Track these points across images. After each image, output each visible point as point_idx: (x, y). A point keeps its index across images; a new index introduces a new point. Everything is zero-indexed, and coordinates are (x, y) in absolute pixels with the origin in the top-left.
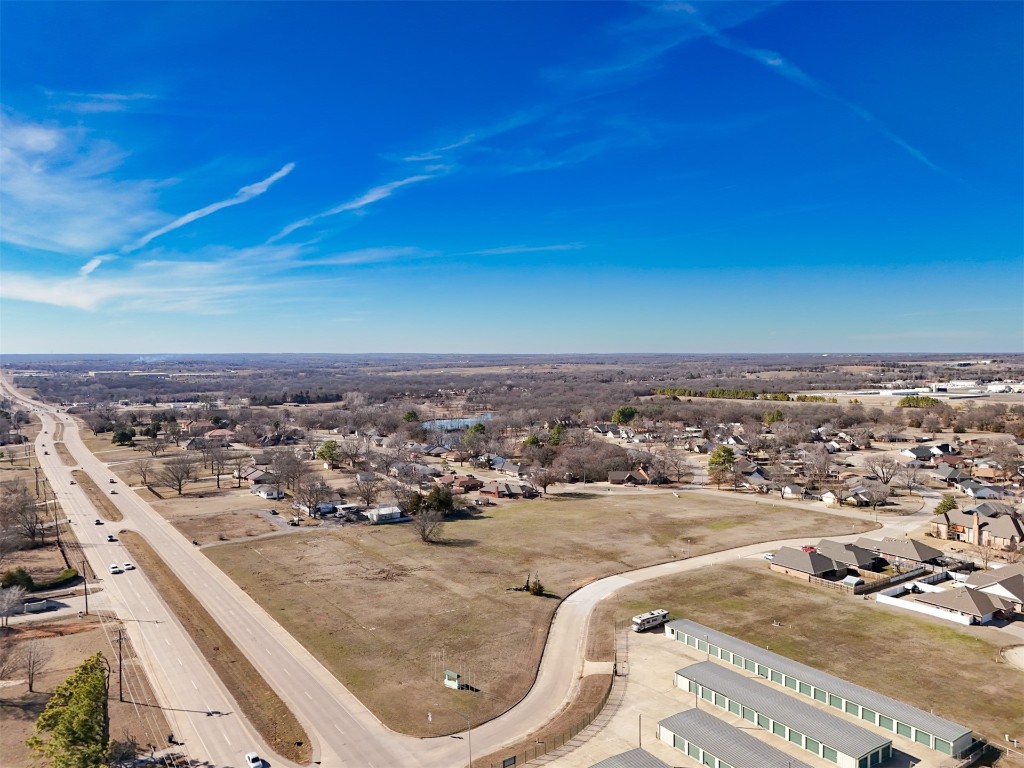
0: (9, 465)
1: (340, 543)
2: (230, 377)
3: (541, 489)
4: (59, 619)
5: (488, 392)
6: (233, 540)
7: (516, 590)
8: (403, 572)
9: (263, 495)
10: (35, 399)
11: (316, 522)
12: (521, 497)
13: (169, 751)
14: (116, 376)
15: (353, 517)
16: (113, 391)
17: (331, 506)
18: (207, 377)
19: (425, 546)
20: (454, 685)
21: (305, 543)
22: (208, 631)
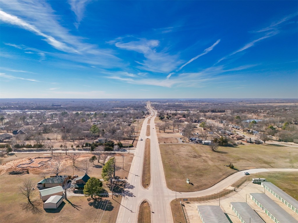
0: (137, 123)
1: (191, 148)
2: (200, 105)
3: (264, 142)
4: (124, 153)
5: (276, 111)
6: (167, 143)
7: (226, 166)
8: (200, 156)
9: (181, 134)
10: (153, 109)
11: (189, 142)
12: (254, 143)
13: (125, 180)
14: (171, 104)
15: (199, 142)
16: (169, 108)
17: (195, 139)
18: (193, 105)
19: (211, 152)
20: (188, 182)
21: (182, 146)
22: (148, 161)
